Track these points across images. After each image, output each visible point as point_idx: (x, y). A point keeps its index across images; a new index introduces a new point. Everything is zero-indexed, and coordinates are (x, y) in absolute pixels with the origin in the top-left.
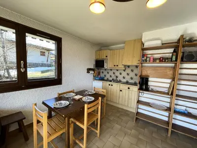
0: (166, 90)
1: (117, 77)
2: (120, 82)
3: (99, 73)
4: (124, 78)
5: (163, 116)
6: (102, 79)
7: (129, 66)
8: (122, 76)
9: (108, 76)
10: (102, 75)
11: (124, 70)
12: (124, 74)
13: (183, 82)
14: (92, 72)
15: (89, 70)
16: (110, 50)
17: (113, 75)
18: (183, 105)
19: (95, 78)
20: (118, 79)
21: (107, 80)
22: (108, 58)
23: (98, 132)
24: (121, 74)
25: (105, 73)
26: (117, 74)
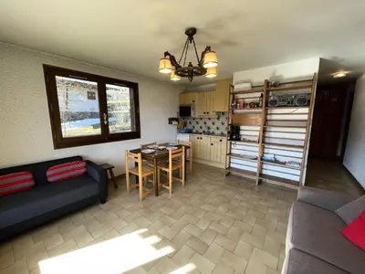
0: (256, 139)
1: (209, 128)
2: (213, 134)
3: (185, 124)
4: (218, 128)
5: (253, 167)
6: (190, 132)
7: (223, 113)
8: (215, 127)
9: (197, 128)
10: (189, 127)
11: (218, 119)
12: (218, 123)
13: (273, 129)
14: (175, 123)
15: (171, 120)
16: (199, 91)
17: (203, 126)
18: (271, 153)
19: (180, 131)
20: (211, 131)
21: (197, 133)
22: (196, 103)
23: (183, 181)
24: (213, 124)
25: (194, 123)
26: (209, 123)
